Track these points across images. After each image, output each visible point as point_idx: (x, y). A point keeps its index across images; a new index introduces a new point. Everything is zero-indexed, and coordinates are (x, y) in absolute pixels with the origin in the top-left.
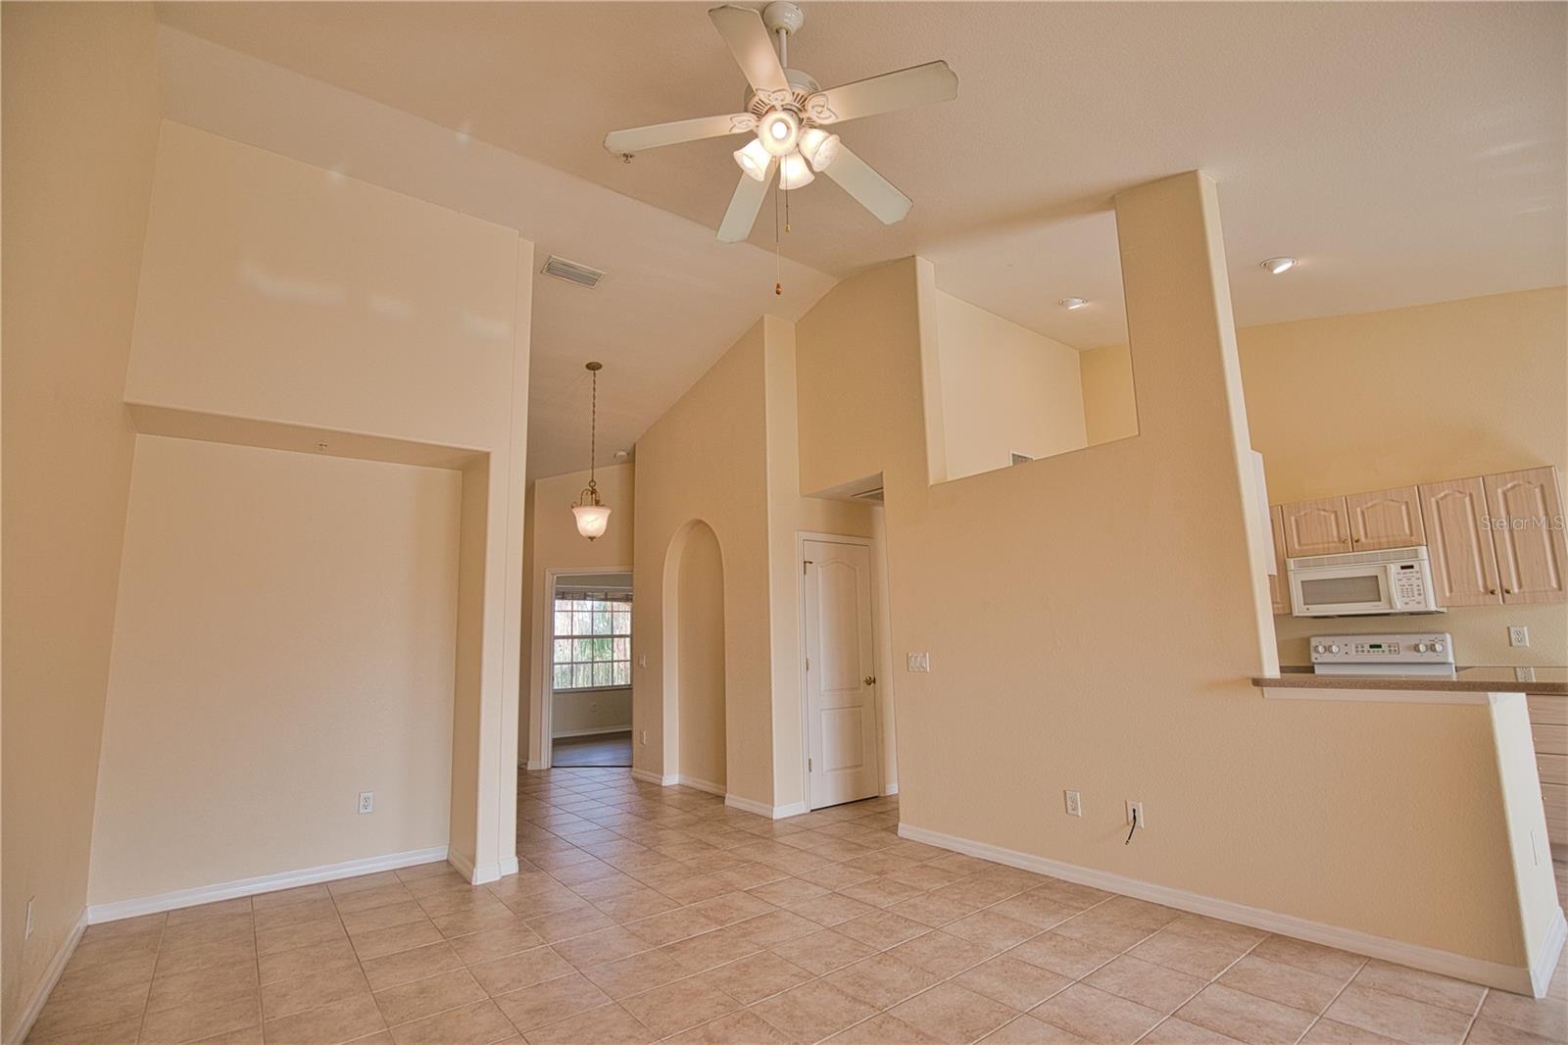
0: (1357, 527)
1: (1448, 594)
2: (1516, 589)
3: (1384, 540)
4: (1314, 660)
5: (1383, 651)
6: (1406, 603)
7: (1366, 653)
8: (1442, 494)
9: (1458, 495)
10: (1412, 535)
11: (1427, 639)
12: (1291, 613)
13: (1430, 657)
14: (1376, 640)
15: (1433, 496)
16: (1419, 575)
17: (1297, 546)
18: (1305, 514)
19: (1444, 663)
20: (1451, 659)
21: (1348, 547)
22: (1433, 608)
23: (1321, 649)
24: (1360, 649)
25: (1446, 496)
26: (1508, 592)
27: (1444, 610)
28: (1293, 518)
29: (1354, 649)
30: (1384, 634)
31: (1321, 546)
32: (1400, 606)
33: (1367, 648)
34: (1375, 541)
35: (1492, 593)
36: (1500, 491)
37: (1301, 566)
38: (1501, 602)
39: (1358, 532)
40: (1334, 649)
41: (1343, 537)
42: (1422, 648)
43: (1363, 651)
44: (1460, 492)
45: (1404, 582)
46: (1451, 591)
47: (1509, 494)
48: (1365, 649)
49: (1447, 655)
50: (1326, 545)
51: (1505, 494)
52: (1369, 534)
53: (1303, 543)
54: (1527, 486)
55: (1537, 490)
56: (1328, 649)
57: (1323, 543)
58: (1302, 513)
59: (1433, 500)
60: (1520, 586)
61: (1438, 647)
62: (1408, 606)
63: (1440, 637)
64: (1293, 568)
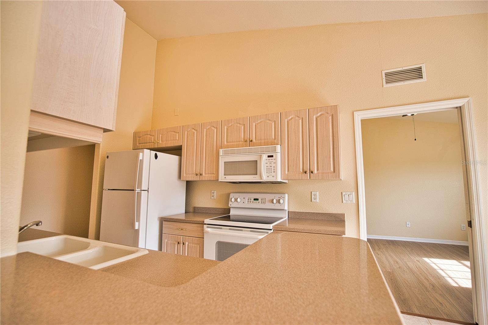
0: (252, 134)
1: (287, 172)
2: (315, 172)
3: (263, 141)
4: (230, 206)
5: (259, 202)
6: (268, 177)
7: (251, 203)
8: (290, 118)
9: (297, 118)
10: (275, 139)
11: (277, 196)
12: (218, 180)
13: (277, 206)
14: (256, 196)
15: (286, 118)
16: (274, 161)
17: (225, 143)
18: (231, 125)
19: (283, 210)
20: (286, 208)
21: (247, 145)
22: (279, 179)
23: (233, 200)
24: (249, 201)
25: (292, 119)
26: (312, 172)
27: (286, 181)
28: (226, 127)
29: (247, 200)
30: (260, 193)
31: (236, 143)
32: (265, 179)
33: (252, 200)
34: (259, 141)
35: (306, 172)
36: (315, 117)
37: (226, 153)
38: (309, 178)
39: (252, 136)
40: (239, 200)
41: (246, 139)
42: (275, 201)
43: (250, 202)
44: (298, 117)
45: (268, 165)
46: (288, 171)
47: (319, 119)
48: (252, 201)
49: (284, 206)
50: (238, 143)
51: (317, 119)
52: (257, 138)
53: (228, 141)
54: (326, 114)
55: (330, 117)
56: (236, 200)
57: (237, 142)
58: (230, 125)
59: (286, 120)
60: (318, 170)
61: (281, 201)
62: (269, 178)
63: (283, 195)
64: (221, 155)
